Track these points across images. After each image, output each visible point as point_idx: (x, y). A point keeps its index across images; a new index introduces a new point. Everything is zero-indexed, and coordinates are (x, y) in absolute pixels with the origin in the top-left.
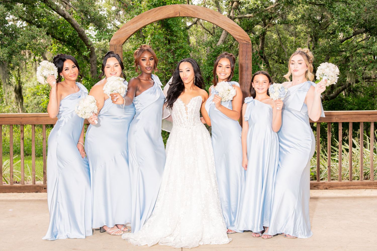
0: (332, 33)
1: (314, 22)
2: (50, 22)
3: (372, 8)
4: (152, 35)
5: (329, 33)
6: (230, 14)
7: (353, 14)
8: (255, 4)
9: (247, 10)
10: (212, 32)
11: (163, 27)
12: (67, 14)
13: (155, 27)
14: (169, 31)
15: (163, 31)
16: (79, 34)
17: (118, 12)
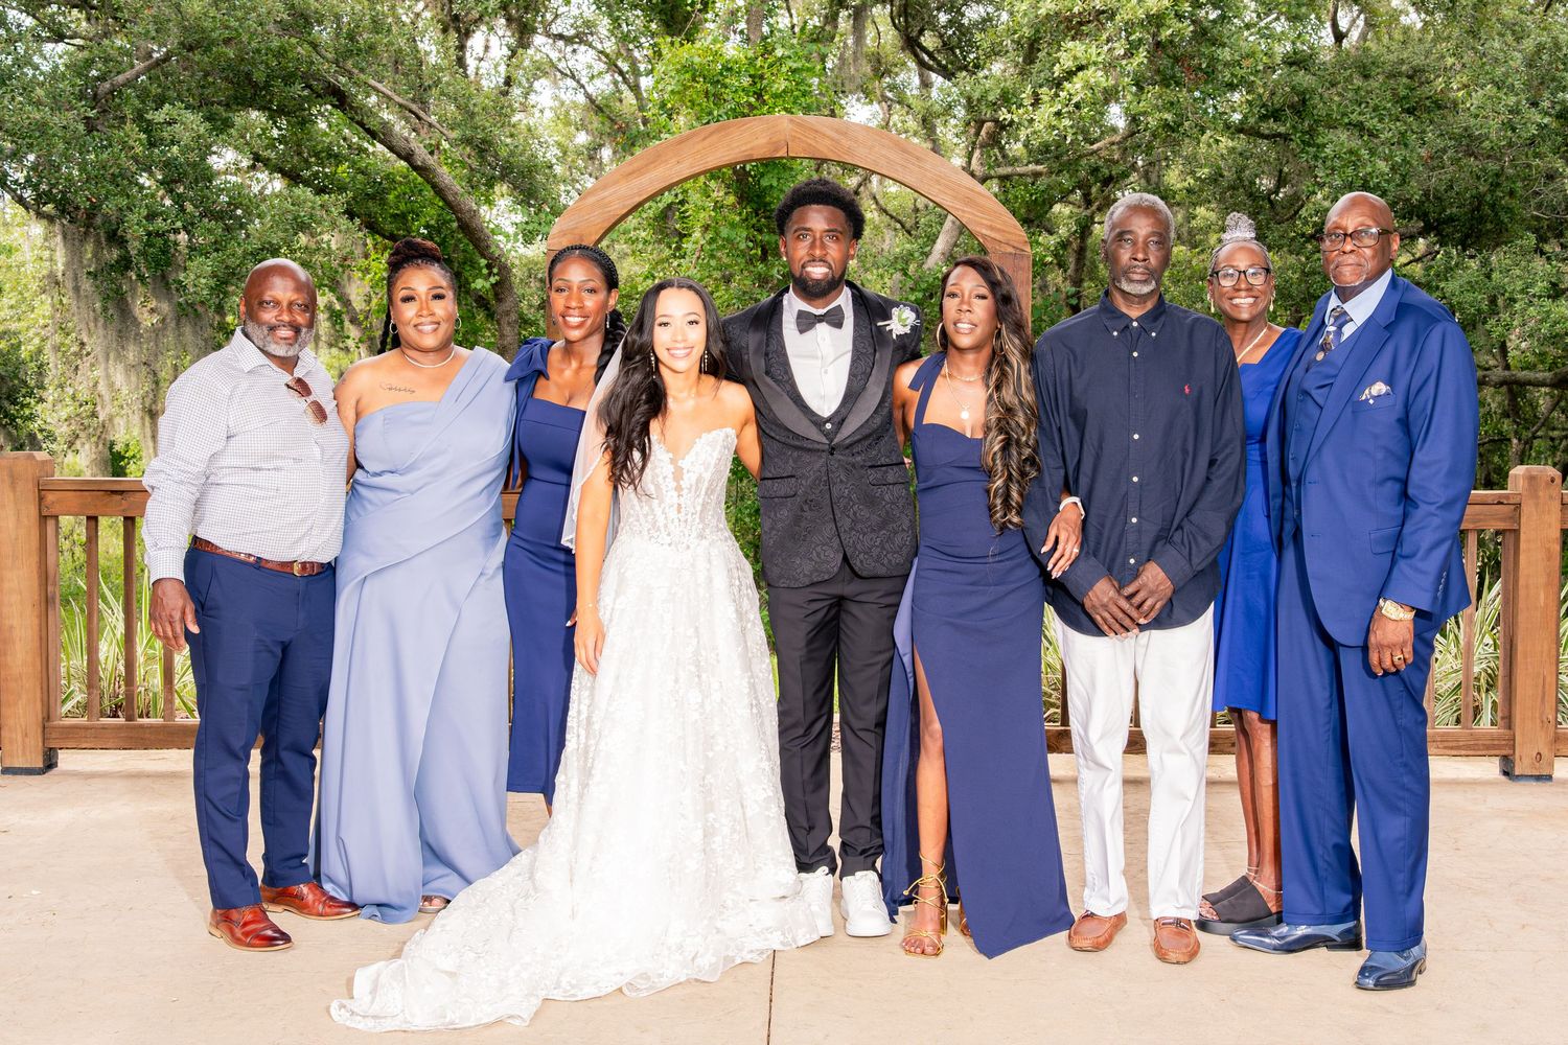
0: (1312, 236)
1: (1251, 195)
2: (359, 177)
3: (1450, 153)
5: (1303, 235)
6: (969, 163)
7: (1383, 166)
8: (1054, 128)
9: (1030, 152)
10: (909, 223)
11: (744, 204)
12: (422, 154)
13: (716, 202)
15: (744, 216)
16: (459, 219)
17: (595, 149)
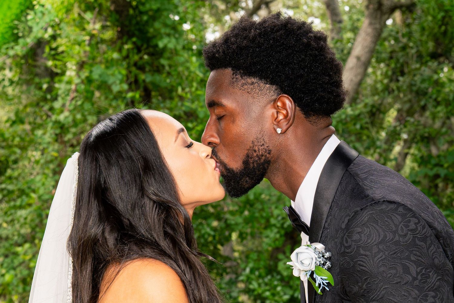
4: (81, 65)
11: (125, 39)
13: (92, 36)
14: (148, 54)
15: (124, 53)
